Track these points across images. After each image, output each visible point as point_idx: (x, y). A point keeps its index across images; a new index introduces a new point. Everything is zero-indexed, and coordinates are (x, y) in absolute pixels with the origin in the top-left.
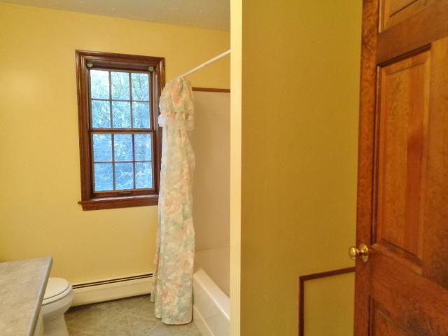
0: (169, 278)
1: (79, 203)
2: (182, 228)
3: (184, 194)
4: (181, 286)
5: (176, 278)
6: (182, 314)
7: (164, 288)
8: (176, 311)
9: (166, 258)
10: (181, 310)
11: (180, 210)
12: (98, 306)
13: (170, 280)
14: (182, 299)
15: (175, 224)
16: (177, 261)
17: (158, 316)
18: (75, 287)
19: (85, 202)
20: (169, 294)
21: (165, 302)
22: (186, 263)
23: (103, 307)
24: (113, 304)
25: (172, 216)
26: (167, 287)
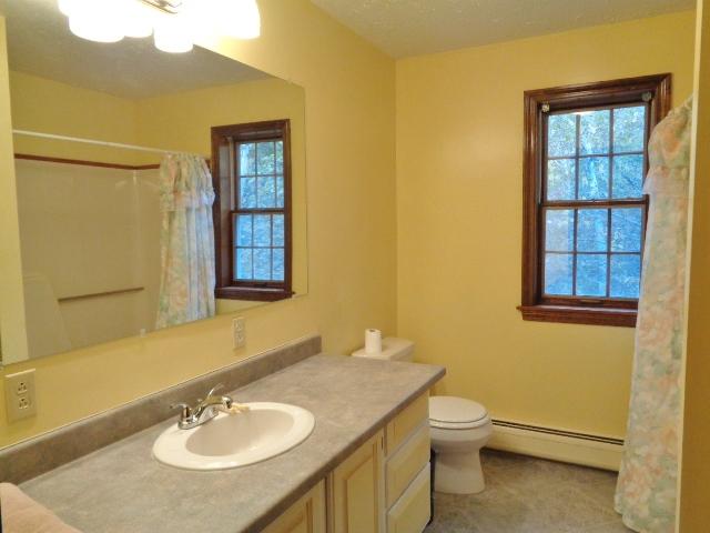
0: (638, 452)
1: (518, 308)
2: (669, 373)
3: (676, 313)
4: (657, 472)
5: (649, 456)
6: (656, 521)
7: (628, 465)
8: (645, 512)
9: (635, 417)
10: (654, 514)
11: (668, 340)
12: (538, 463)
13: (639, 456)
14: (658, 495)
15: (655, 362)
16: (653, 428)
17: (618, 510)
18: (496, 422)
19: (526, 308)
20: (635, 478)
21: (627, 490)
22: (672, 434)
23: (544, 465)
24: (560, 467)
25: (651, 348)
26: (633, 467)
